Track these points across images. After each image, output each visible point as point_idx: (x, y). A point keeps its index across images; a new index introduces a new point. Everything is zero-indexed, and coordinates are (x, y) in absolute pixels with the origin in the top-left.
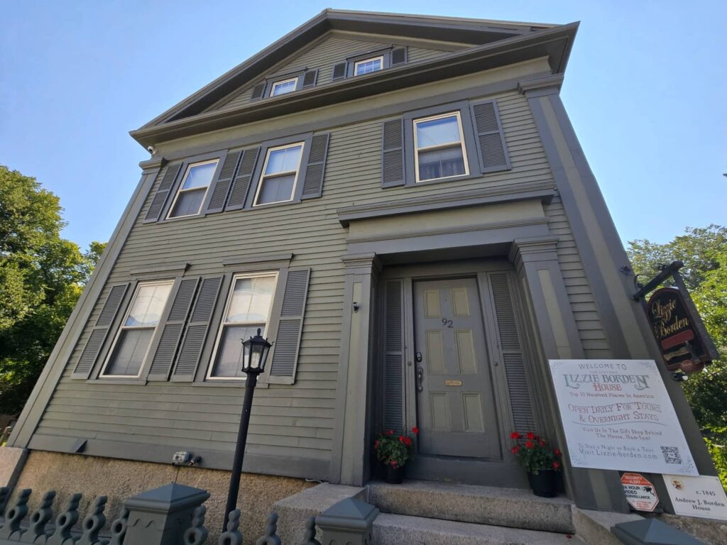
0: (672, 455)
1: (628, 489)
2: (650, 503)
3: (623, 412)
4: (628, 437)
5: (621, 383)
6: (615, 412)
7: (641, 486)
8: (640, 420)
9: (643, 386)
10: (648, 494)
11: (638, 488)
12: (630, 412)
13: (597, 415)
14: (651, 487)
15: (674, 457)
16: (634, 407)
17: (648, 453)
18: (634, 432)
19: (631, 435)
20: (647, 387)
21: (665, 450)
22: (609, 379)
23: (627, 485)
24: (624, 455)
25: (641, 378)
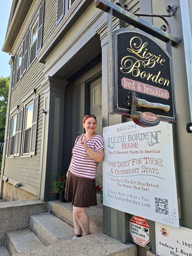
0: (162, 206)
1: (134, 227)
2: (144, 240)
3: (136, 166)
4: (135, 187)
5: (139, 141)
6: (131, 167)
7: (142, 227)
8: (146, 173)
9: (154, 141)
10: (145, 234)
11: (140, 228)
12: (140, 166)
13: (120, 169)
14: (148, 229)
15: (163, 208)
16: (143, 161)
17: (145, 202)
18: (139, 183)
19: (137, 186)
20: (157, 142)
21: (158, 201)
22: (132, 139)
23: (134, 224)
24: (130, 201)
25: (154, 134)
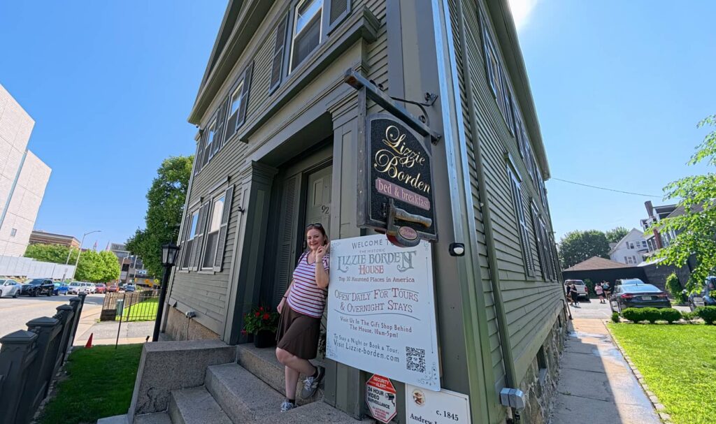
0: (416, 360)
1: (372, 392)
2: (388, 413)
3: (379, 300)
4: (377, 331)
5: (384, 264)
6: (372, 301)
7: (385, 392)
8: (393, 311)
9: (407, 265)
10: (389, 402)
11: (382, 393)
12: (385, 300)
13: (355, 304)
14: (395, 395)
15: (417, 362)
16: (391, 293)
17: (391, 354)
18: (384, 326)
19: (381, 330)
20: (411, 267)
21: (410, 351)
22: (375, 260)
23: (373, 388)
24: (369, 353)
25: (407, 255)
